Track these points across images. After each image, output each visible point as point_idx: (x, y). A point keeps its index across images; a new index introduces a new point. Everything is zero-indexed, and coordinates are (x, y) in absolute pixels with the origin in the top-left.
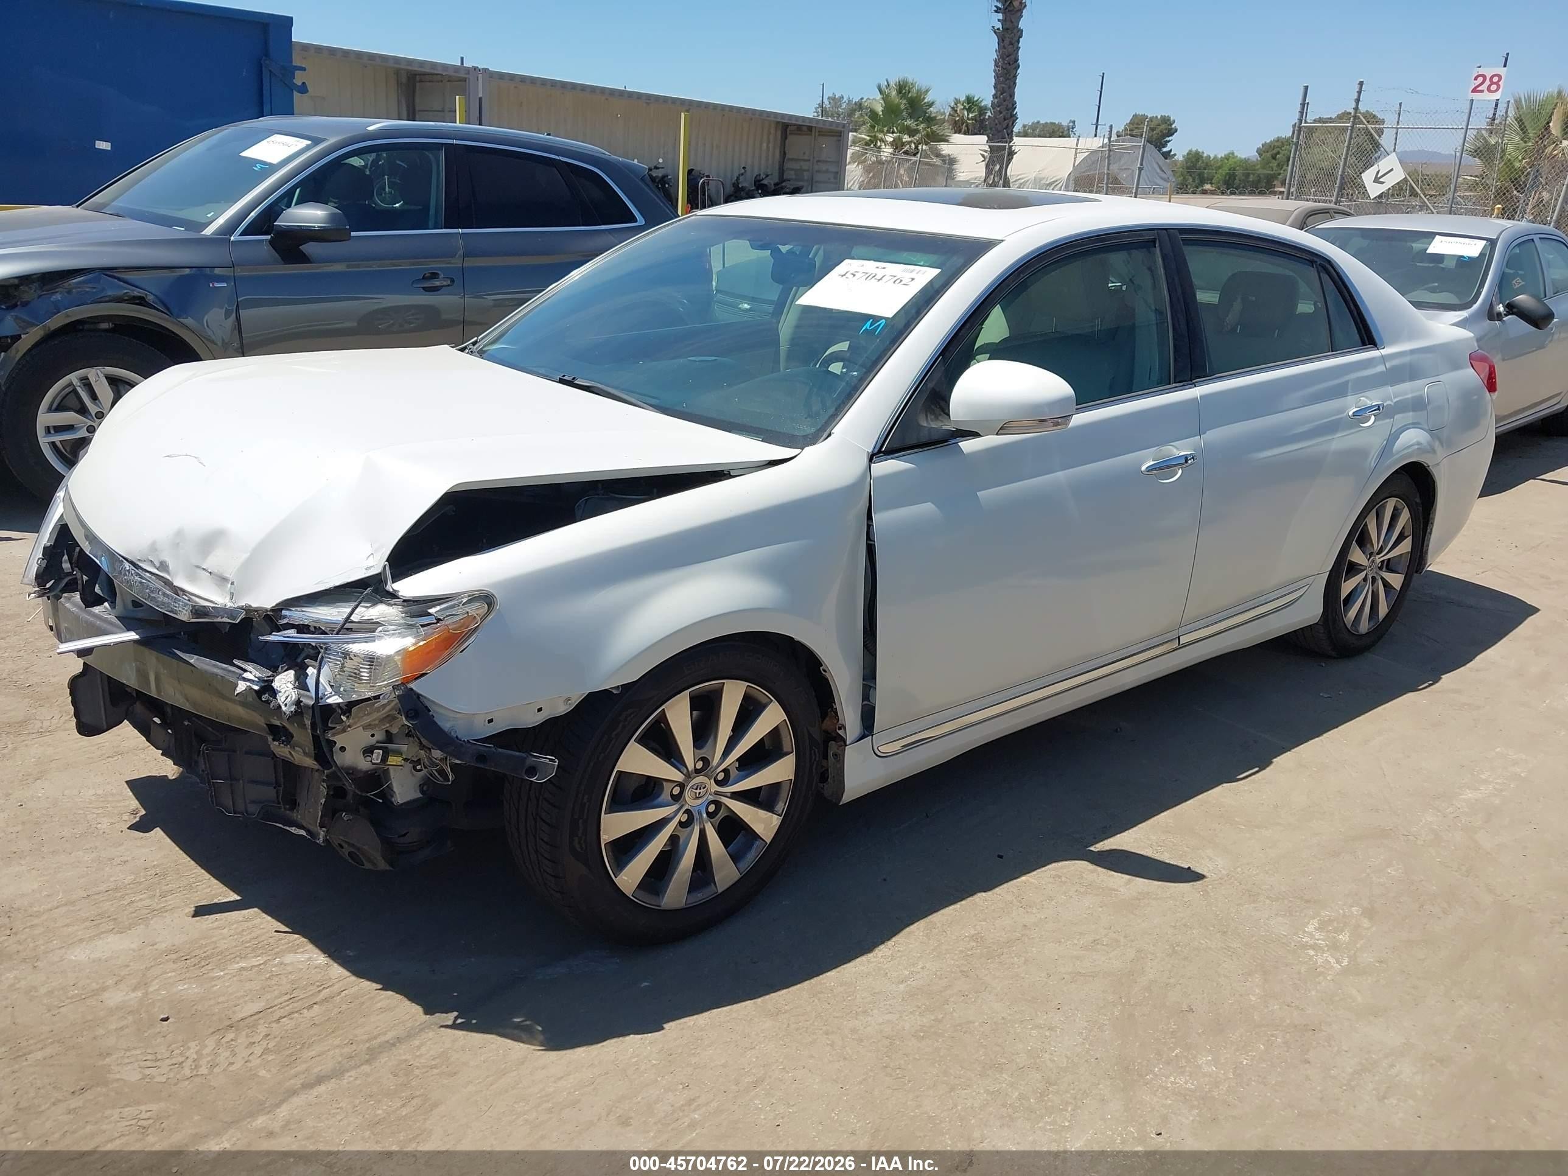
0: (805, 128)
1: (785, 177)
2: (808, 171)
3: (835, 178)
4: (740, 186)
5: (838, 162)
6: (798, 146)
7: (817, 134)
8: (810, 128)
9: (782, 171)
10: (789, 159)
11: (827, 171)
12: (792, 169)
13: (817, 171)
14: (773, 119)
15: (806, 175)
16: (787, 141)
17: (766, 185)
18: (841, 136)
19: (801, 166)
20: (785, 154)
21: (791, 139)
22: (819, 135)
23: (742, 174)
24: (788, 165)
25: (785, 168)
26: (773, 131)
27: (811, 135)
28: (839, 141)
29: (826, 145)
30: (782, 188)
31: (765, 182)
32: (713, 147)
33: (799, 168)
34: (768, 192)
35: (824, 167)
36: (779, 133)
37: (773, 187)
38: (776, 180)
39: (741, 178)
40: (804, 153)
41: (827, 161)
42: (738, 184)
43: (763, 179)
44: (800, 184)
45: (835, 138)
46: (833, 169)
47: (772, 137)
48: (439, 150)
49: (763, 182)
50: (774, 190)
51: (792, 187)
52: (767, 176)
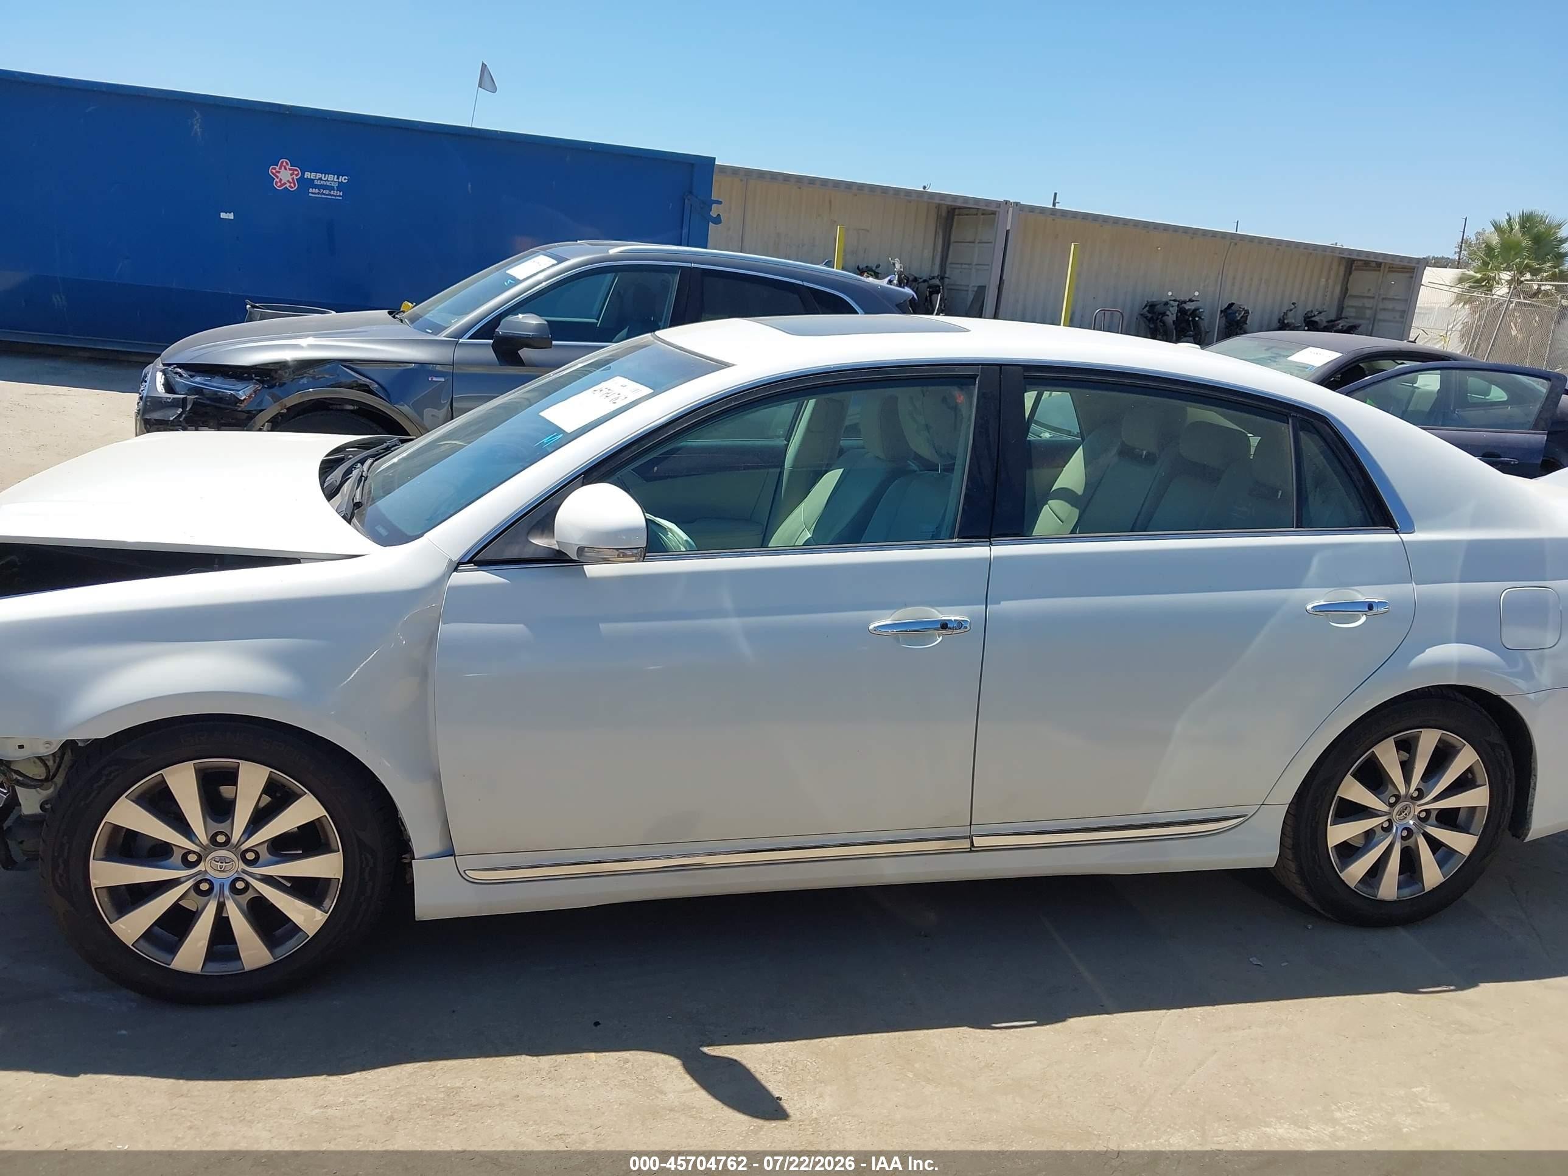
0: (1374, 264)
1: (1343, 316)
2: (1371, 308)
3: (1402, 317)
4: (1286, 322)
5: (1407, 300)
6: (1362, 282)
7: (1387, 270)
8: (1379, 265)
9: (1341, 308)
10: (1352, 296)
11: (1393, 310)
12: (1352, 307)
13: (1381, 310)
14: (1338, 255)
15: (1368, 313)
16: (1351, 278)
17: (1316, 322)
18: (1413, 272)
19: (1364, 303)
20: (1347, 289)
21: (1355, 274)
22: (1389, 271)
23: (1291, 310)
24: (1348, 302)
25: (1345, 306)
26: (1335, 266)
27: (1379, 270)
28: (1412, 277)
29: (1395, 284)
30: (1333, 326)
31: (1316, 319)
32: (1261, 279)
33: (1361, 305)
34: (1317, 329)
35: (1390, 305)
36: (1342, 269)
37: (1325, 324)
38: (1333, 317)
39: (1290, 314)
40: (1369, 290)
41: (1394, 299)
42: (1284, 319)
43: (1314, 316)
44: (1357, 322)
45: (1408, 275)
46: (1399, 307)
47: (1333, 273)
48: (675, 273)
49: (1313, 319)
50: (1325, 327)
51: (1347, 326)
52: (1320, 313)
